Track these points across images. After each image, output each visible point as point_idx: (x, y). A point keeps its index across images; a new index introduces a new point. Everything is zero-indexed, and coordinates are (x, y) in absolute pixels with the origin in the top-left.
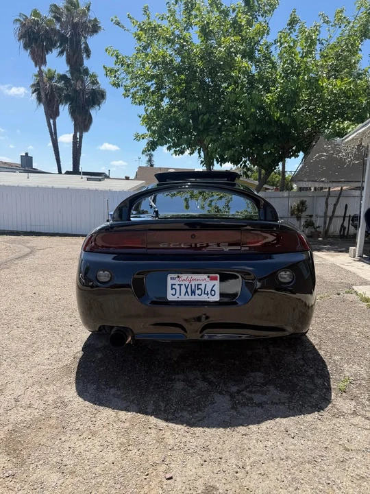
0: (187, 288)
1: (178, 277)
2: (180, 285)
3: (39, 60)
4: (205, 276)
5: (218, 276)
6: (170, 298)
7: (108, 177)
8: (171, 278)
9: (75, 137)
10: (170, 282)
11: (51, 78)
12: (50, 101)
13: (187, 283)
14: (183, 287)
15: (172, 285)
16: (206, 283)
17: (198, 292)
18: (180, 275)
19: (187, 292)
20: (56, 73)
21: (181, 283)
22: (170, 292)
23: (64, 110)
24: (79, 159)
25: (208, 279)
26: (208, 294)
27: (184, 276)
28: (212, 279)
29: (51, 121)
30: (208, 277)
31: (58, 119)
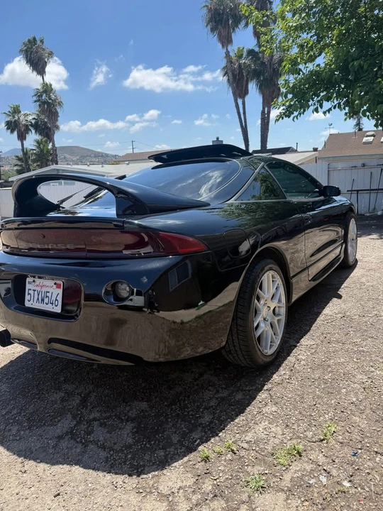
0: (38, 295)
1: (34, 281)
2: (34, 290)
3: (226, 40)
4: (53, 283)
5: (62, 283)
6: (27, 304)
7: (296, 151)
8: (29, 283)
9: (263, 112)
10: (28, 287)
11: (240, 57)
12: (239, 80)
13: (39, 289)
14: (36, 292)
15: (29, 290)
16: (53, 291)
17: (46, 300)
18: (35, 279)
19: (38, 299)
20: (245, 50)
21: (34, 288)
22: (27, 297)
23: (253, 87)
24: (267, 136)
25: (55, 286)
26: (52, 304)
27: (38, 281)
28: (57, 286)
29: (240, 101)
30: (55, 284)
31: (247, 98)
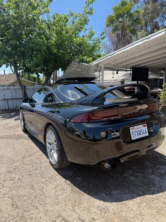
1: (133, 128)
2: (135, 132)
4: (141, 126)
5: (146, 124)
6: (133, 139)
8: (131, 129)
10: (131, 131)
13: (137, 130)
14: (136, 132)
15: (132, 132)
17: (141, 133)
18: (134, 127)
19: (138, 134)
21: (135, 130)
22: (132, 136)
25: (143, 127)
26: (144, 133)
27: (135, 127)
28: (144, 126)
